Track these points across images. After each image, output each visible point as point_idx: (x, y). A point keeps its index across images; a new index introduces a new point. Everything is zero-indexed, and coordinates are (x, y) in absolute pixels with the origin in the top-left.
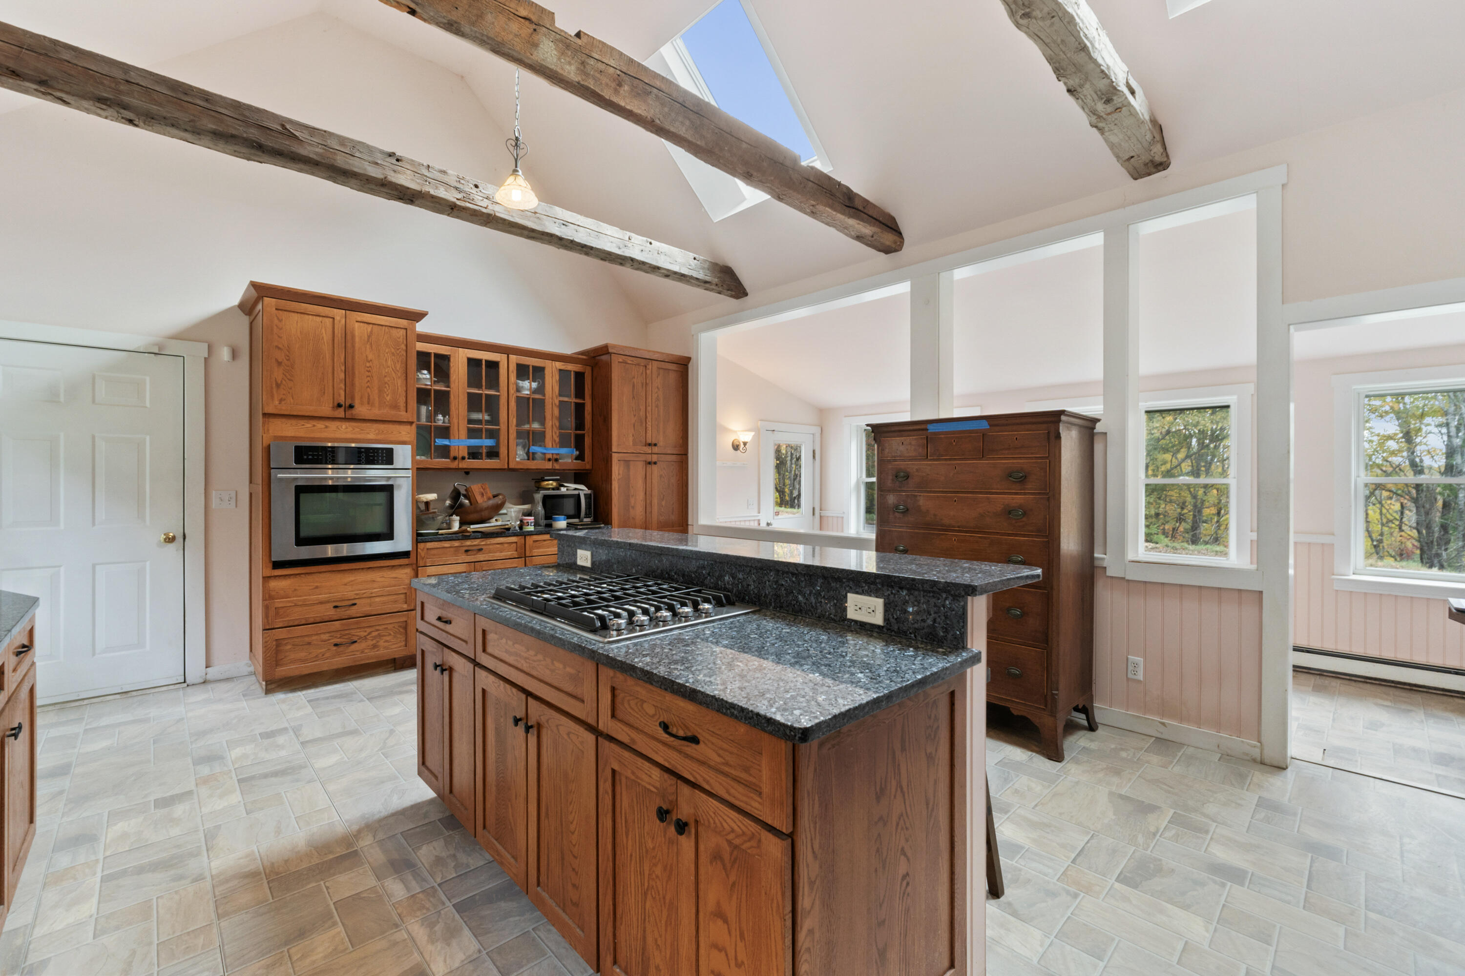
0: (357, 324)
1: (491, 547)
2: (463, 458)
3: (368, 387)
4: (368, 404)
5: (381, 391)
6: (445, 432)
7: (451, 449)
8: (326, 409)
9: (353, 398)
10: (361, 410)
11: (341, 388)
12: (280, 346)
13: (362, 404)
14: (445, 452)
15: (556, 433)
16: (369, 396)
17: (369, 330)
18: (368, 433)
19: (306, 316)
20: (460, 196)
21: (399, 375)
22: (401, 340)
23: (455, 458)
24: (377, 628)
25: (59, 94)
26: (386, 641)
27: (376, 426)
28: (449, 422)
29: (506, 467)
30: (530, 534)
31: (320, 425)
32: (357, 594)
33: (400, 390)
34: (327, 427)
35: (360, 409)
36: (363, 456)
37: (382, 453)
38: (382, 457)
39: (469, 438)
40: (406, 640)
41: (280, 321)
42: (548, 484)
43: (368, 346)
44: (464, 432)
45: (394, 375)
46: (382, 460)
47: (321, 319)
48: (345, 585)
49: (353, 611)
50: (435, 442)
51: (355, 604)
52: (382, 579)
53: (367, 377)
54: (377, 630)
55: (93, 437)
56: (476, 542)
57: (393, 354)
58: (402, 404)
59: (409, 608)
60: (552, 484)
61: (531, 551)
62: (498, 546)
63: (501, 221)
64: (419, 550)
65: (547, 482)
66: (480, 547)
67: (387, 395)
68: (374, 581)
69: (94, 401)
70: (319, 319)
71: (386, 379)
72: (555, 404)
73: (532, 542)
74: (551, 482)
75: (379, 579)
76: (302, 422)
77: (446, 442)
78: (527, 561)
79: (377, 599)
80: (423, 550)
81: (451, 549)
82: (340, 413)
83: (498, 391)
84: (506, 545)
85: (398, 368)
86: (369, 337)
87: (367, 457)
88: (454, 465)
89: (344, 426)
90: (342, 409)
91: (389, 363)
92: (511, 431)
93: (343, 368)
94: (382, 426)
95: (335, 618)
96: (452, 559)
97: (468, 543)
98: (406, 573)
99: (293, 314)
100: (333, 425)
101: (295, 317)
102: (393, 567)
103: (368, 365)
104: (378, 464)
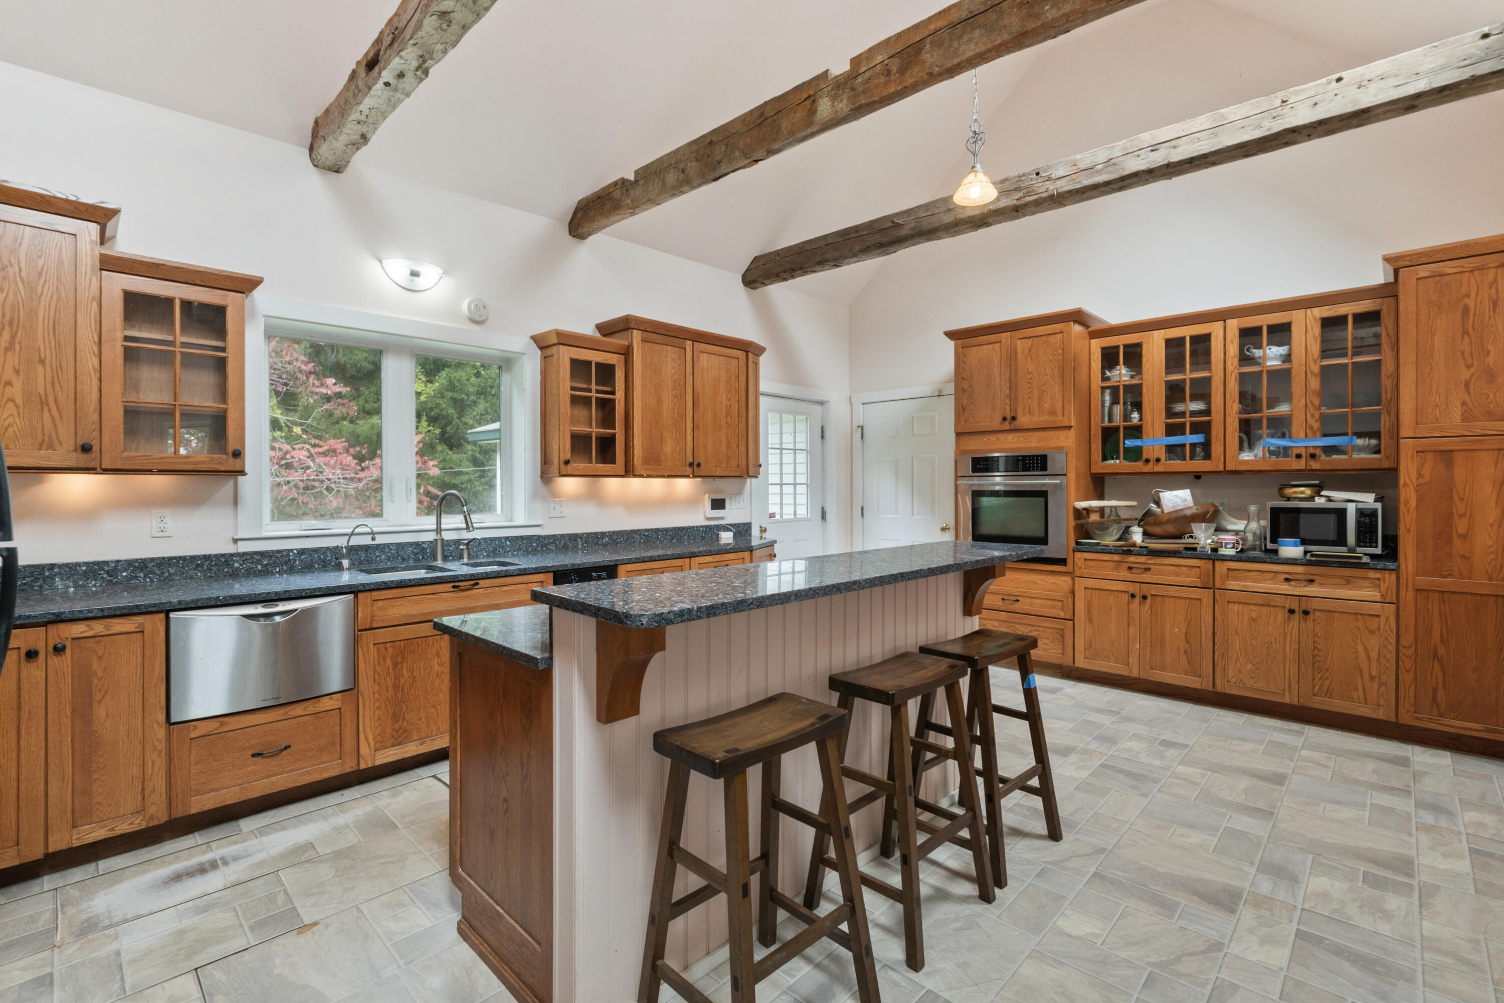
0: (1019, 342)
1: (1162, 567)
2: (1158, 460)
3: (1029, 398)
4: (1029, 413)
5: (1040, 399)
6: (1136, 431)
7: (1144, 450)
8: (996, 423)
9: (1016, 411)
10: (1024, 420)
11: (1006, 404)
12: (965, 377)
13: (1024, 415)
14: (1135, 454)
15: (1313, 415)
16: (1030, 406)
17: (1030, 344)
18: (1031, 442)
19: (982, 347)
20: (1021, 194)
21: (1057, 380)
22: (1058, 344)
23: (1147, 461)
24: (1037, 628)
25: (809, 270)
26: (1045, 644)
27: (1038, 434)
28: (1141, 420)
29: (1222, 468)
30: (1225, 558)
31: (993, 438)
32: (1020, 592)
33: (1057, 396)
34: (998, 439)
35: (1022, 420)
36: (1020, 463)
37: (1037, 460)
38: (1037, 463)
39: (1167, 435)
40: (1063, 649)
41: (965, 356)
42: (1296, 493)
43: (1029, 359)
44: (1160, 428)
45: (1052, 381)
46: (1037, 467)
47: (992, 345)
48: (1012, 581)
49: (1017, 607)
50: (1124, 443)
51: (1018, 601)
52: (1043, 583)
53: (1029, 388)
54: (1037, 631)
55: (912, 458)
56: (1142, 559)
57: (1051, 361)
58: (1059, 409)
59: (1066, 617)
60: (1302, 492)
61: (1223, 583)
62: (1172, 568)
63: (1067, 195)
64: (1076, 559)
65: (1294, 489)
66: (1147, 566)
67: (1046, 403)
68: (1035, 583)
69: (913, 435)
70: (990, 346)
71: (1045, 388)
72: (1312, 372)
73: (1225, 571)
74: (1303, 489)
75: (1039, 582)
76: (981, 437)
77: (1137, 443)
78: (1217, 596)
79: (1037, 601)
80: (1079, 559)
81: (1111, 563)
82: (1006, 426)
83: (1211, 372)
84: (1184, 569)
85: (1056, 374)
86: (1030, 350)
87: (1024, 464)
88: (1148, 468)
89: (1010, 437)
90: (1007, 423)
91: (1048, 370)
92: (1229, 420)
93: (1008, 385)
94: (1042, 434)
95: (1002, 609)
96: (1115, 575)
97: (1132, 559)
98: (1065, 581)
99: (973, 348)
100: (1002, 437)
101: (974, 349)
102: (1053, 573)
103: (1029, 377)
104: (1034, 470)
